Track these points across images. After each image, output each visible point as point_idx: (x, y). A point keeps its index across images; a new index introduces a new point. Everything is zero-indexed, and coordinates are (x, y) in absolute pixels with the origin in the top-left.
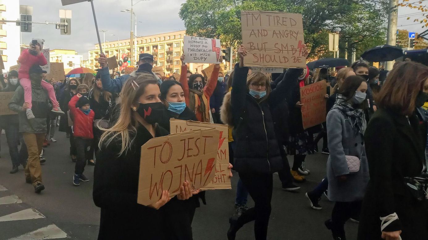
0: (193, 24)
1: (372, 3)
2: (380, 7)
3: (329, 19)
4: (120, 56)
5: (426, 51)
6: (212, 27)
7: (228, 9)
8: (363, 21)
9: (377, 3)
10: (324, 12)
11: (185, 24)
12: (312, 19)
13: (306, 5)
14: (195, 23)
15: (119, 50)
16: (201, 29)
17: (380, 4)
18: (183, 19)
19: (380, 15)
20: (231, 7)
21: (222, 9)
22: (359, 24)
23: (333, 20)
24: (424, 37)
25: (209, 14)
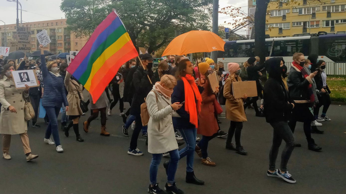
0: (72, 16)
1: (202, 9)
2: (207, 12)
3: (175, 19)
4: (6, 38)
5: (236, 42)
6: (88, 19)
7: (100, 7)
8: (197, 22)
9: (206, 9)
10: (171, 14)
11: (66, 16)
12: (163, 18)
13: (159, 7)
14: (75, 16)
15: (6, 34)
16: (80, 20)
17: (207, 10)
18: (63, 11)
19: (208, 18)
20: (103, 5)
21: (96, 6)
22: (194, 23)
23: (177, 20)
24: (234, 32)
25: (86, 9)
